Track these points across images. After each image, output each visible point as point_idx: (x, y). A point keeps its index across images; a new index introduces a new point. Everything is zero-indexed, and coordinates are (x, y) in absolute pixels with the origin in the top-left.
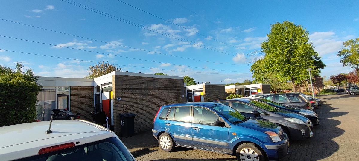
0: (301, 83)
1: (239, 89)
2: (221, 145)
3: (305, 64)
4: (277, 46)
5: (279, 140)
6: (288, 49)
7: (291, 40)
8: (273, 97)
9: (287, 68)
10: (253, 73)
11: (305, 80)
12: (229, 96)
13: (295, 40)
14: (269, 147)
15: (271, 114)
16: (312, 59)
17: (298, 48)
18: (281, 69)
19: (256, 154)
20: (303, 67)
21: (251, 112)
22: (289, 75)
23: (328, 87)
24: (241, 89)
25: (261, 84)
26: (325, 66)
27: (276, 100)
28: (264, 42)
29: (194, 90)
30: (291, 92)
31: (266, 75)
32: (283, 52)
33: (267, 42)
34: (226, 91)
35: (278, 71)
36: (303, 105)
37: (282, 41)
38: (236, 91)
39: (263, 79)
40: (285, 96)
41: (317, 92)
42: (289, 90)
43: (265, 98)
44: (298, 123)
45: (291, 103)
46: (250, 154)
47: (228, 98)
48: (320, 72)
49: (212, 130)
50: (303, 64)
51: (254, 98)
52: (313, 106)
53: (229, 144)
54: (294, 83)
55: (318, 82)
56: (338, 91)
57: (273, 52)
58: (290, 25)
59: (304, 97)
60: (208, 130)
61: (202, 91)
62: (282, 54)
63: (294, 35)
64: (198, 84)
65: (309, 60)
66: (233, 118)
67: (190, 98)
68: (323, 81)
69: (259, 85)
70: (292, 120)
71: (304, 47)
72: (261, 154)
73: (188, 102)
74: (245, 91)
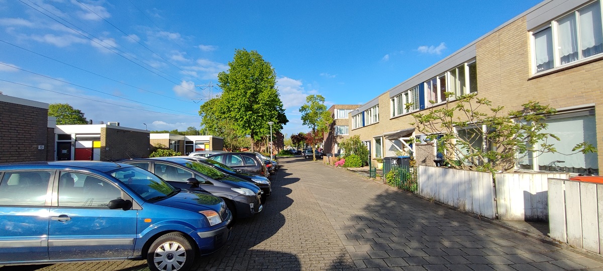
0: (261, 140)
1: (176, 142)
2: (118, 245)
3: (268, 115)
4: (240, 83)
5: (219, 221)
6: (252, 90)
7: (257, 79)
8: (224, 157)
9: (248, 116)
10: (203, 118)
11: (266, 137)
12: (156, 152)
13: (262, 80)
14: (203, 234)
15: (216, 184)
16: (277, 111)
17: (263, 92)
18: (241, 117)
19: (182, 249)
20: (265, 119)
21: (186, 180)
22: (249, 127)
23: (288, 148)
24: (179, 141)
25: (211, 136)
26: (288, 121)
27: (227, 162)
28: (224, 72)
29: (77, 136)
30: (249, 151)
31: (221, 123)
32: (246, 93)
33: (228, 73)
34: (152, 143)
35: (237, 120)
36: (258, 169)
37: (247, 77)
38: (170, 144)
39: (215, 128)
40: (239, 157)
41: (276, 153)
42: (247, 148)
43: (212, 159)
44: (247, 194)
45: (245, 166)
46: (173, 252)
47: (154, 156)
48: (282, 128)
49: (103, 218)
50: (266, 115)
51: (197, 157)
52: (269, 172)
53: (135, 240)
54: (254, 139)
55: (279, 140)
56: (296, 154)
57: (233, 91)
58: (259, 58)
59: (261, 159)
60: (91, 219)
61: (98, 139)
62: (244, 96)
63: (261, 73)
64: (91, 123)
65: (274, 110)
66: (151, 191)
67: (65, 151)
68: (284, 140)
69: (208, 138)
70: (241, 191)
71: (270, 93)
72: (190, 247)
73: (59, 159)
74: (185, 145)
